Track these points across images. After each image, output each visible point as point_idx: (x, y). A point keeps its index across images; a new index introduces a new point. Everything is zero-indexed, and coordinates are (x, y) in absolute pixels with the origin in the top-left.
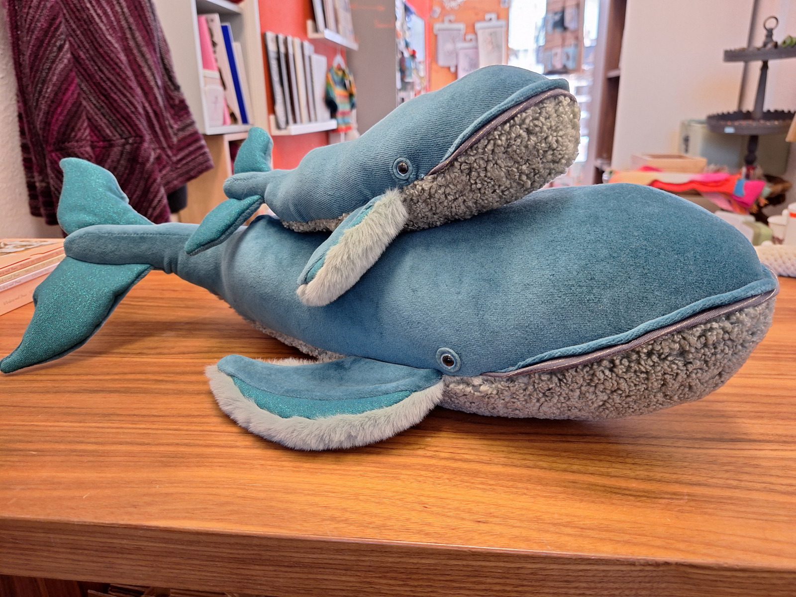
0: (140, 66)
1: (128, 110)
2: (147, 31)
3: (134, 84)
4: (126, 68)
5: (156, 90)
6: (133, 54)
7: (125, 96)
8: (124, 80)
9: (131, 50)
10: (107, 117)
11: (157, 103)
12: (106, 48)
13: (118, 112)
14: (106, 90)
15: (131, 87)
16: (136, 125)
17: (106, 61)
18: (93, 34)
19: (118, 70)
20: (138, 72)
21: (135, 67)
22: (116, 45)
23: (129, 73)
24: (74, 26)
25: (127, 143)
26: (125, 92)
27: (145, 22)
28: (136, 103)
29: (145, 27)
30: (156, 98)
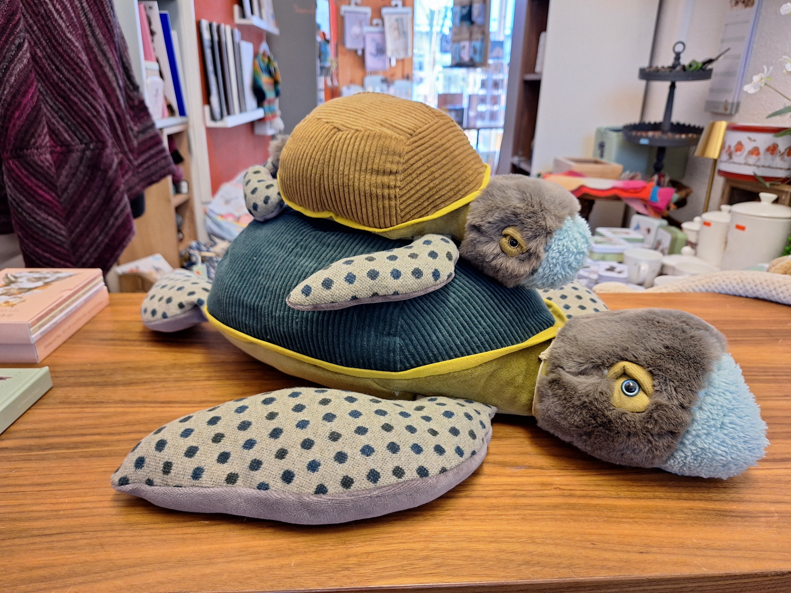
0: (101, 66)
1: (89, 114)
2: (108, 28)
3: (95, 86)
4: (87, 68)
5: (118, 92)
6: (94, 52)
7: (86, 99)
8: (86, 82)
9: (92, 48)
10: (66, 120)
11: (120, 105)
12: (65, 47)
13: (79, 116)
14: (65, 92)
15: (93, 90)
16: (98, 130)
17: (65, 60)
18: (51, 31)
19: (78, 71)
20: (100, 73)
21: (96, 66)
22: (77, 44)
23: (91, 74)
24: (31, 21)
25: (88, 148)
26: (87, 94)
27: (105, 18)
28: (98, 107)
29: (105, 24)
30: (118, 100)
